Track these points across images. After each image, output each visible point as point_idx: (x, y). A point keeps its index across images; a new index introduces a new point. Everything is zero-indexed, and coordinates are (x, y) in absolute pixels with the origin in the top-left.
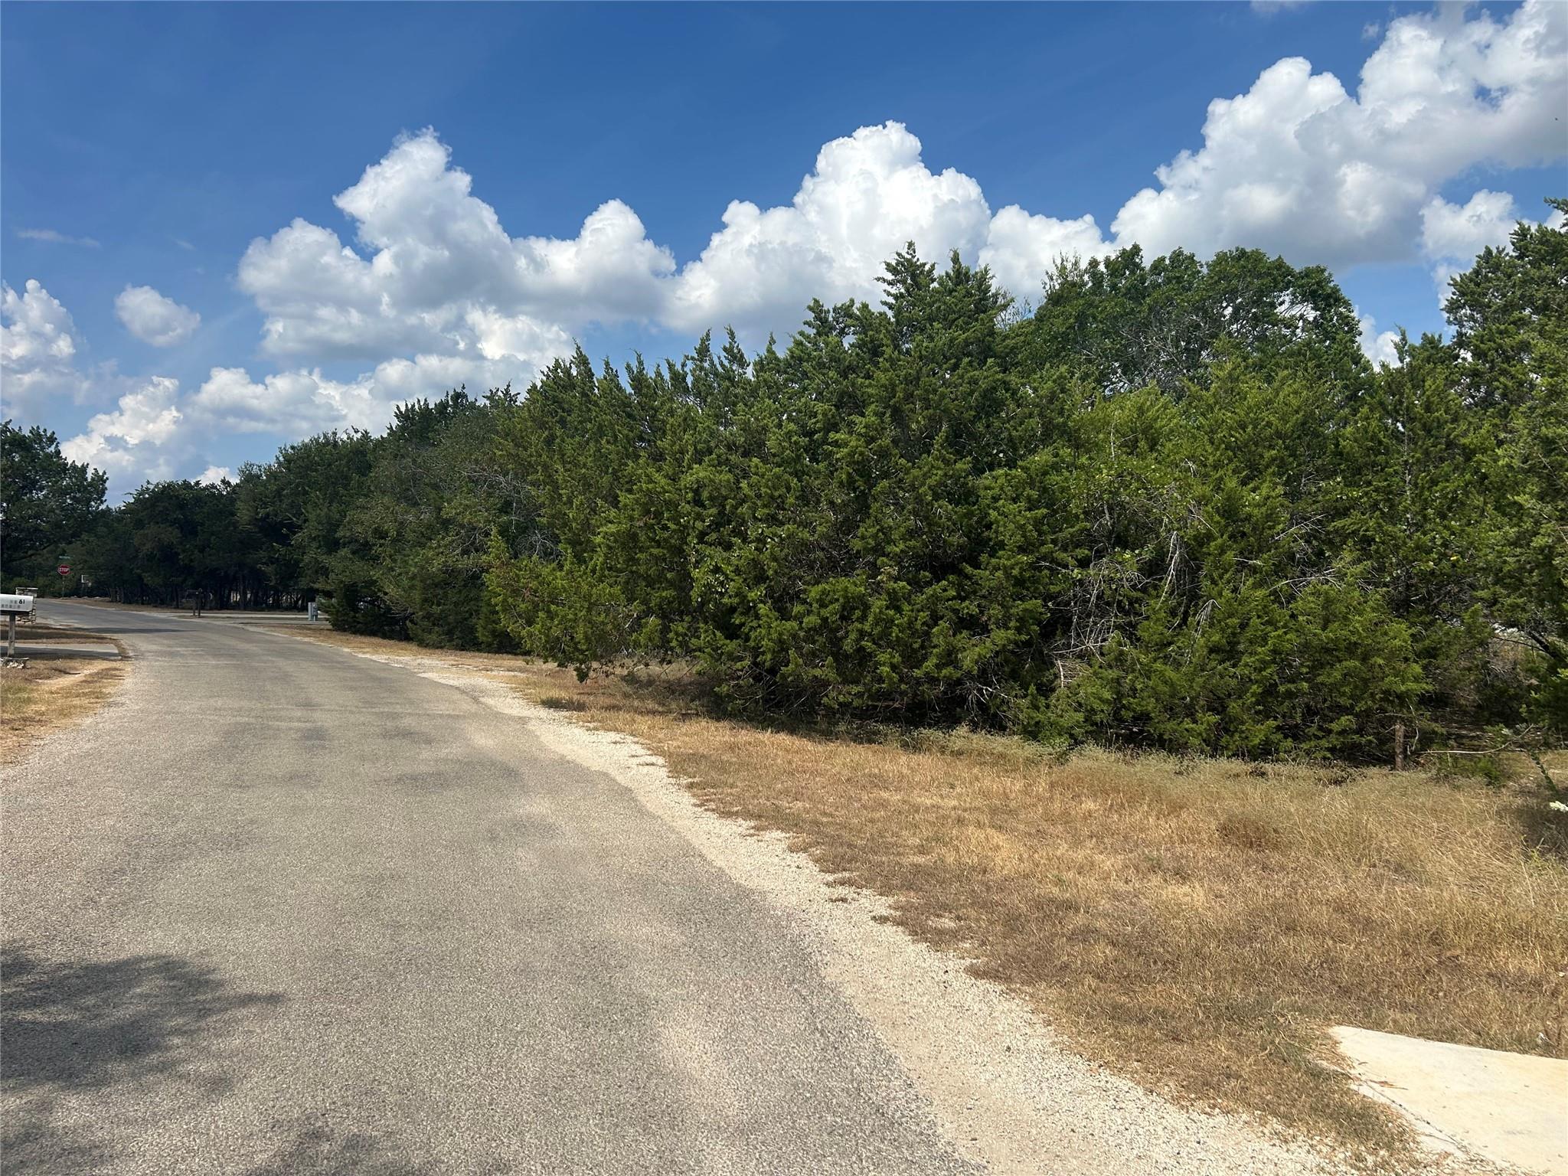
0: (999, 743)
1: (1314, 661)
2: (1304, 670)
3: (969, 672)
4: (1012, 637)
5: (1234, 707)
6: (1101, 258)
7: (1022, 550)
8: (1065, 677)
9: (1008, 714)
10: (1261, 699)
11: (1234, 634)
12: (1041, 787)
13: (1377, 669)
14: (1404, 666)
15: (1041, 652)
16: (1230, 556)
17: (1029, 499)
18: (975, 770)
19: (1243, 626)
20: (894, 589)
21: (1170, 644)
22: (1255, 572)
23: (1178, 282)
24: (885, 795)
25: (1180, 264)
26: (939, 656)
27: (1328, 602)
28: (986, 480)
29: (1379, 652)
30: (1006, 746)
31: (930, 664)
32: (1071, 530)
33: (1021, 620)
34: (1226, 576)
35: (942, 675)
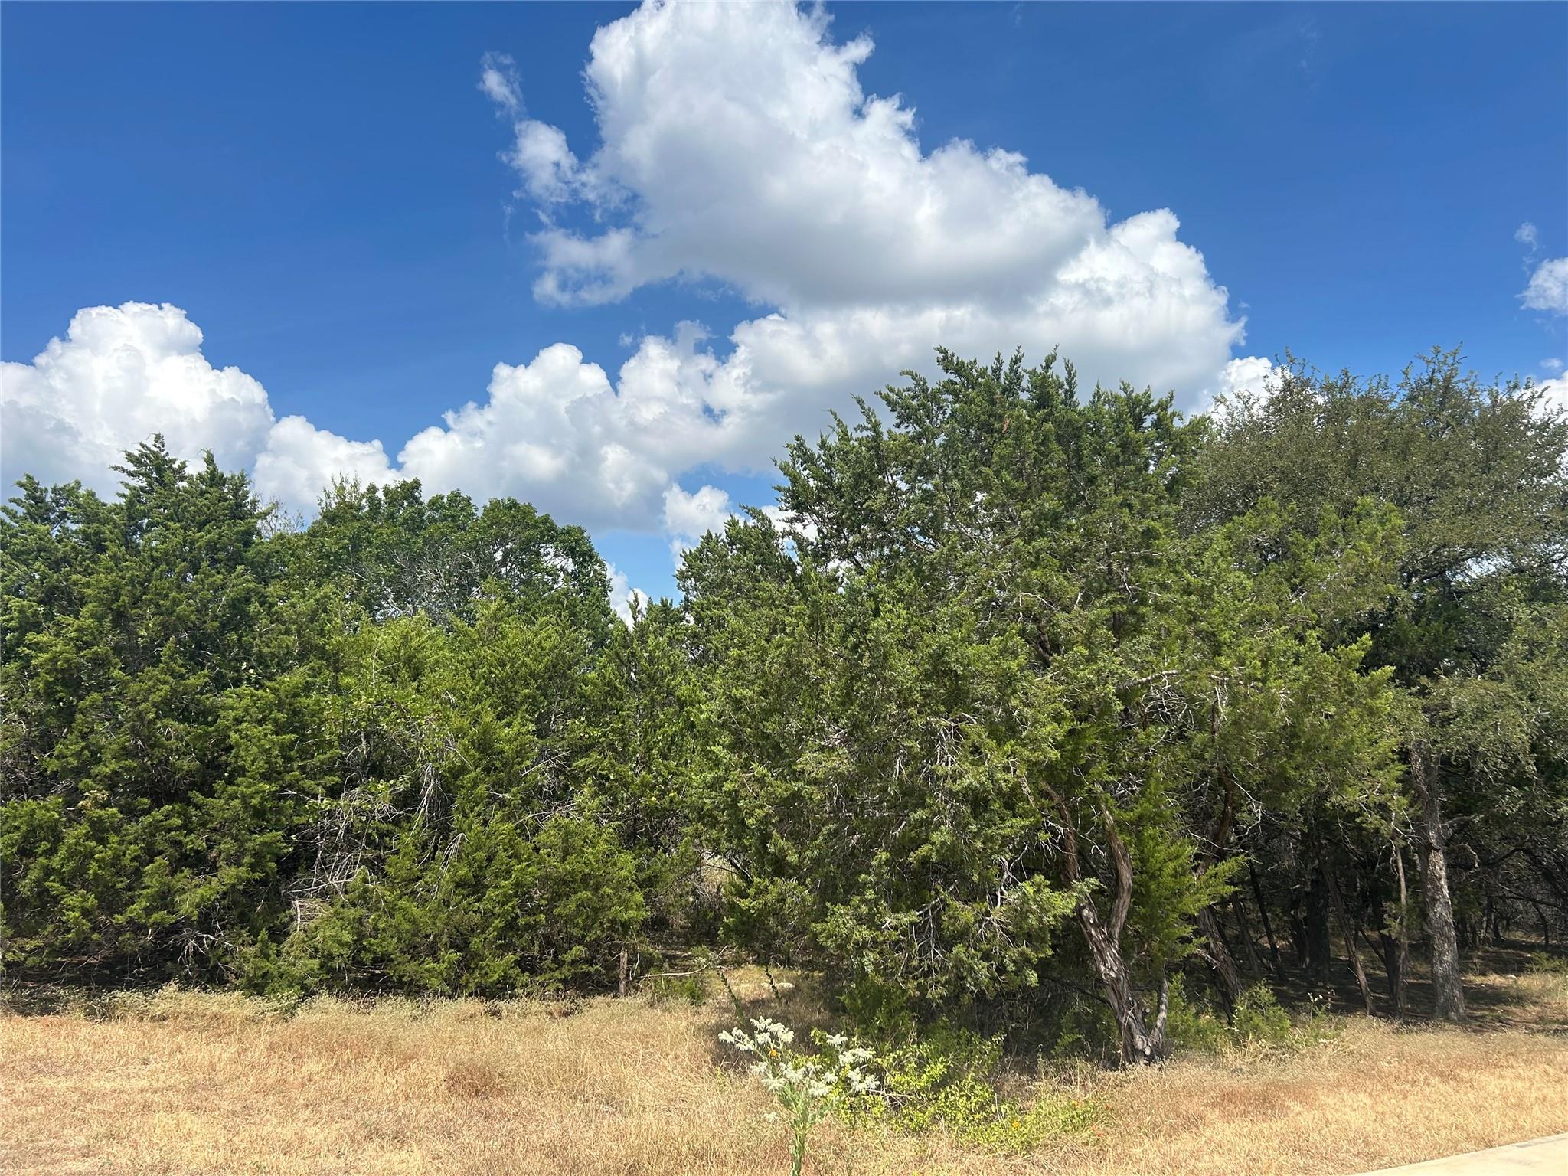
0: (215, 1002)
1: (552, 893)
2: (544, 903)
3: (187, 918)
4: (244, 875)
5: (476, 943)
6: (380, 486)
7: (265, 777)
8: (303, 919)
9: (232, 966)
10: (502, 933)
11: (480, 868)
12: (257, 1052)
13: (606, 899)
14: (629, 895)
15: (278, 892)
16: (482, 789)
17: (276, 721)
18: (180, 1039)
19: (490, 859)
20: (100, 817)
21: (419, 878)
22: (505, 806)
23: (454, 521)
24: (48, 1082)
25: (456, 505)
26: (151, 898)
27: (568, 835)
28: (228, 697)
29: (608, 883)
30: (221, 1004)
31: (136, 909)
32: (322, 757)
33: (257, 855)
34: (477, 809)
35: (151, 920)
